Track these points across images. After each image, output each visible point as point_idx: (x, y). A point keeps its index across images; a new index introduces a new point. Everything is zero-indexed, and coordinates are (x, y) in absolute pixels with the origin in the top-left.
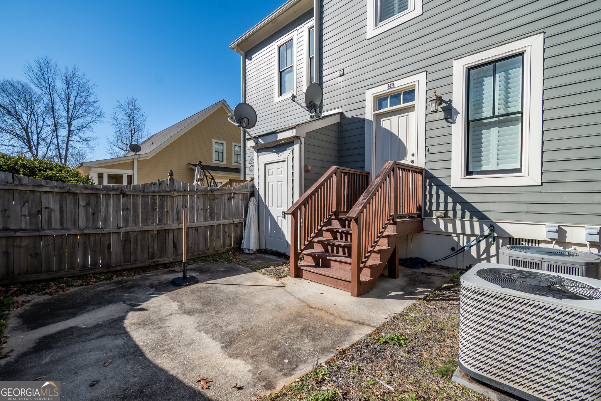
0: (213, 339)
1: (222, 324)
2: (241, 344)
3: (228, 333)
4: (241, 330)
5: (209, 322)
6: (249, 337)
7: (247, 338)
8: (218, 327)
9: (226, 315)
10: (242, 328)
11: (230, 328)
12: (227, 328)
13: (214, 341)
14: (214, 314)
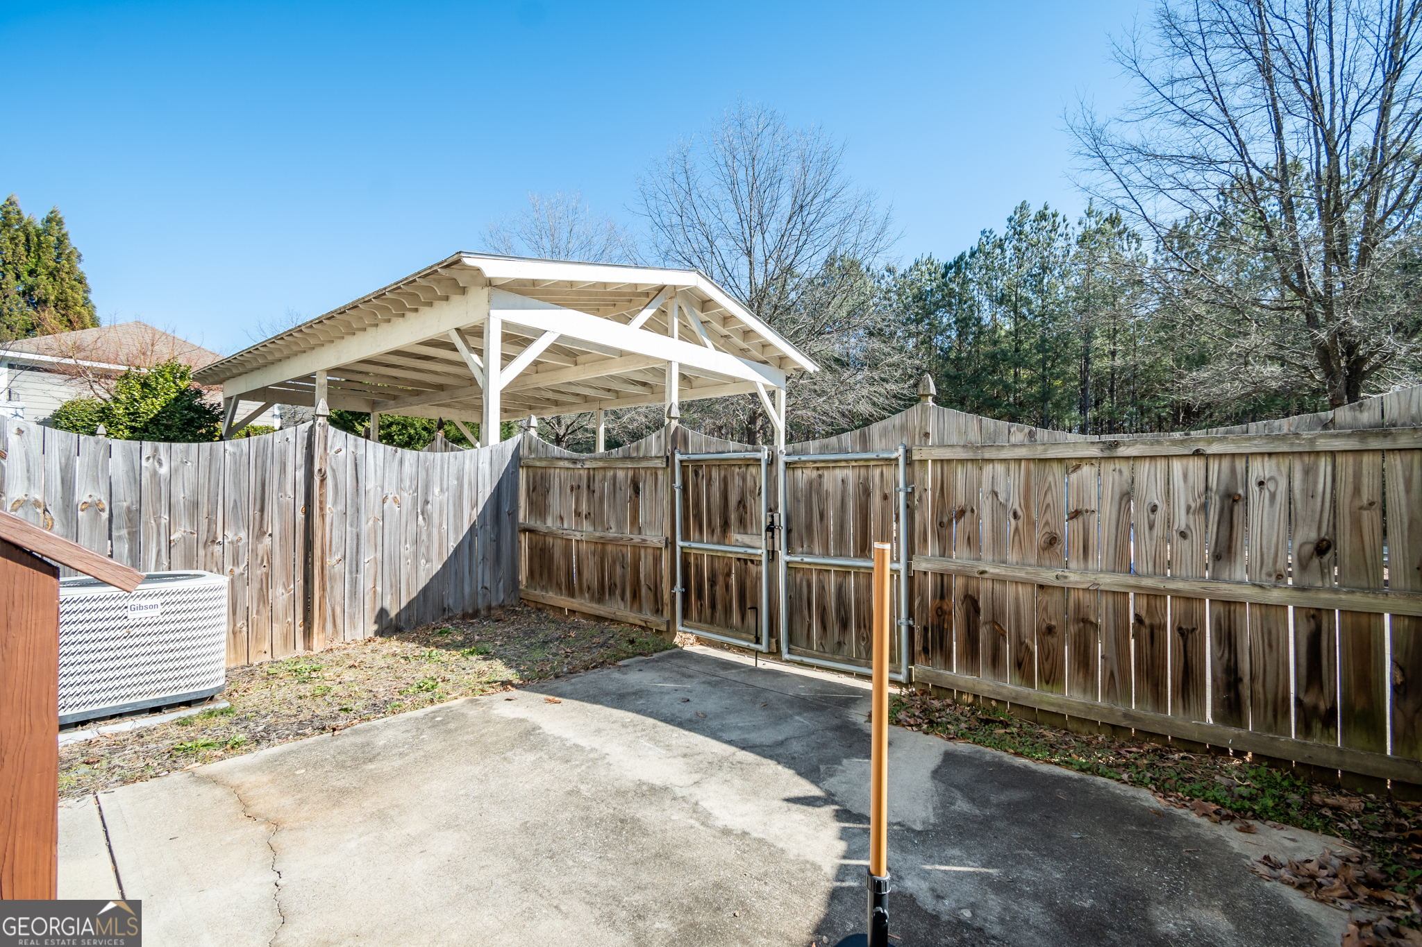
0: (559, 738)
1: (553, 764)
2: (508, 734)
3: (533, 748)
4: (509, 754)
5: (583, 767)
6: (491, 743)
7: (496, 743)
8: (560, 758)
9: (548, 786)
10: (505, 759)
11: (531, 757)
12: (538, 756)
13: (556, 735)
14: (583, 787)
